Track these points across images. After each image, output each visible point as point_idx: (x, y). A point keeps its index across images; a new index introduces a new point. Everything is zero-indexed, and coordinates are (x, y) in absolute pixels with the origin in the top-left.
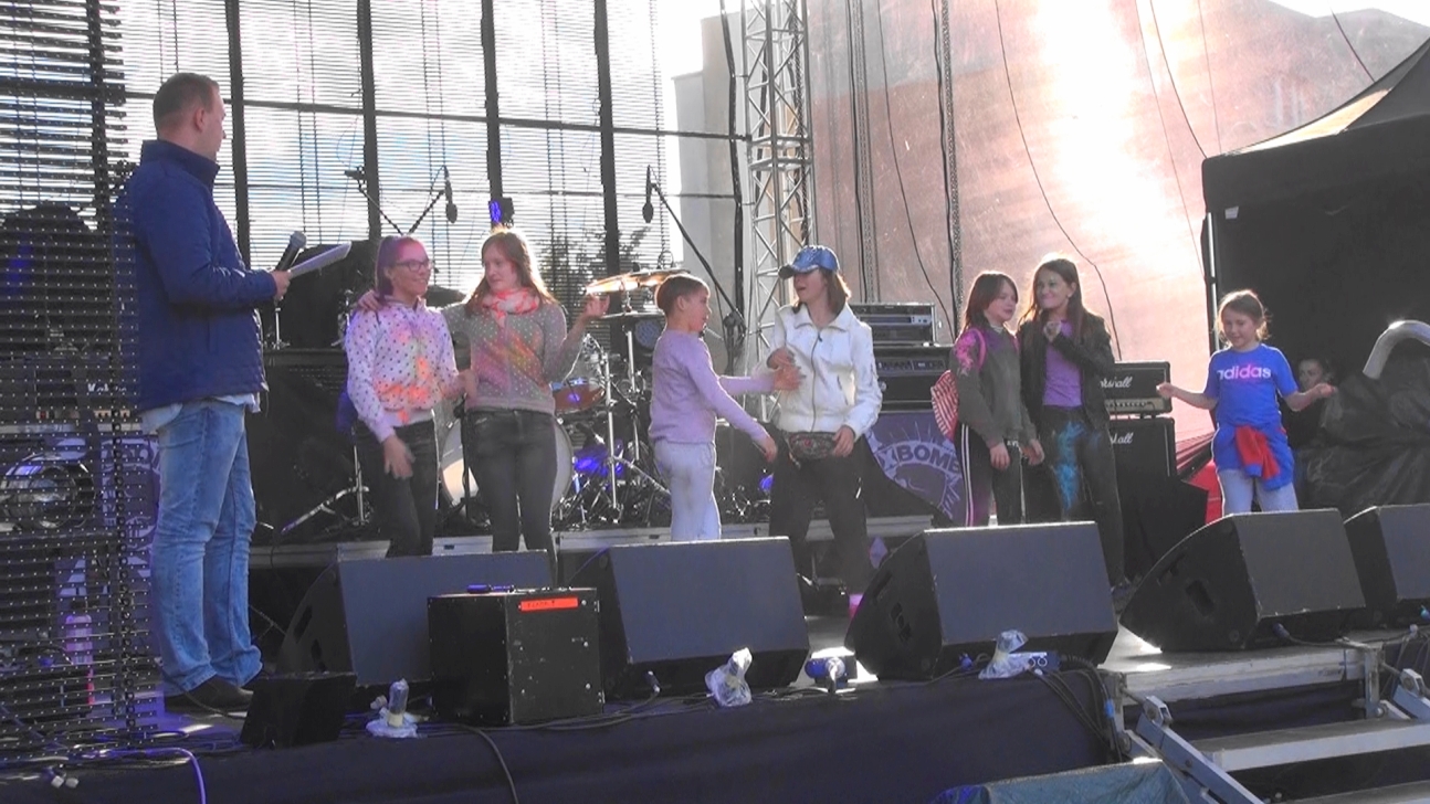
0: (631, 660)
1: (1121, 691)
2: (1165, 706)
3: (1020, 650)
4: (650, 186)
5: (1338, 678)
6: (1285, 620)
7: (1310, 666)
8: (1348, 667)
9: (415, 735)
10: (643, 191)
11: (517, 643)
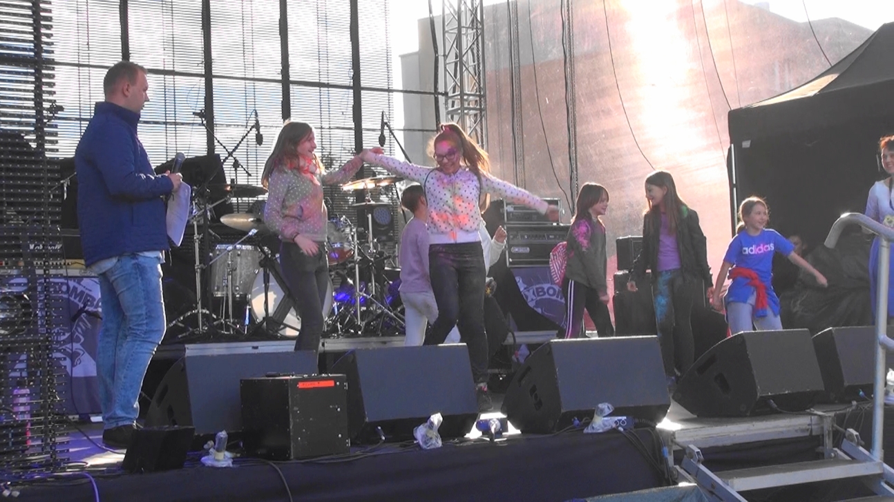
0: (367, 420)
1: (672, 441)
2: (699, 450)
3: (610, 415)
4: (383, 124)
5: (807, 434)
6: (773, 397)
7: (789, 426)
8: (813, 427)
9: (231, 465)
10: (379, 127)
11: (296, 409)
